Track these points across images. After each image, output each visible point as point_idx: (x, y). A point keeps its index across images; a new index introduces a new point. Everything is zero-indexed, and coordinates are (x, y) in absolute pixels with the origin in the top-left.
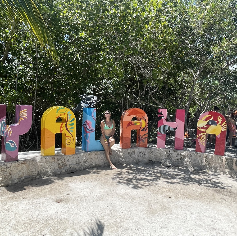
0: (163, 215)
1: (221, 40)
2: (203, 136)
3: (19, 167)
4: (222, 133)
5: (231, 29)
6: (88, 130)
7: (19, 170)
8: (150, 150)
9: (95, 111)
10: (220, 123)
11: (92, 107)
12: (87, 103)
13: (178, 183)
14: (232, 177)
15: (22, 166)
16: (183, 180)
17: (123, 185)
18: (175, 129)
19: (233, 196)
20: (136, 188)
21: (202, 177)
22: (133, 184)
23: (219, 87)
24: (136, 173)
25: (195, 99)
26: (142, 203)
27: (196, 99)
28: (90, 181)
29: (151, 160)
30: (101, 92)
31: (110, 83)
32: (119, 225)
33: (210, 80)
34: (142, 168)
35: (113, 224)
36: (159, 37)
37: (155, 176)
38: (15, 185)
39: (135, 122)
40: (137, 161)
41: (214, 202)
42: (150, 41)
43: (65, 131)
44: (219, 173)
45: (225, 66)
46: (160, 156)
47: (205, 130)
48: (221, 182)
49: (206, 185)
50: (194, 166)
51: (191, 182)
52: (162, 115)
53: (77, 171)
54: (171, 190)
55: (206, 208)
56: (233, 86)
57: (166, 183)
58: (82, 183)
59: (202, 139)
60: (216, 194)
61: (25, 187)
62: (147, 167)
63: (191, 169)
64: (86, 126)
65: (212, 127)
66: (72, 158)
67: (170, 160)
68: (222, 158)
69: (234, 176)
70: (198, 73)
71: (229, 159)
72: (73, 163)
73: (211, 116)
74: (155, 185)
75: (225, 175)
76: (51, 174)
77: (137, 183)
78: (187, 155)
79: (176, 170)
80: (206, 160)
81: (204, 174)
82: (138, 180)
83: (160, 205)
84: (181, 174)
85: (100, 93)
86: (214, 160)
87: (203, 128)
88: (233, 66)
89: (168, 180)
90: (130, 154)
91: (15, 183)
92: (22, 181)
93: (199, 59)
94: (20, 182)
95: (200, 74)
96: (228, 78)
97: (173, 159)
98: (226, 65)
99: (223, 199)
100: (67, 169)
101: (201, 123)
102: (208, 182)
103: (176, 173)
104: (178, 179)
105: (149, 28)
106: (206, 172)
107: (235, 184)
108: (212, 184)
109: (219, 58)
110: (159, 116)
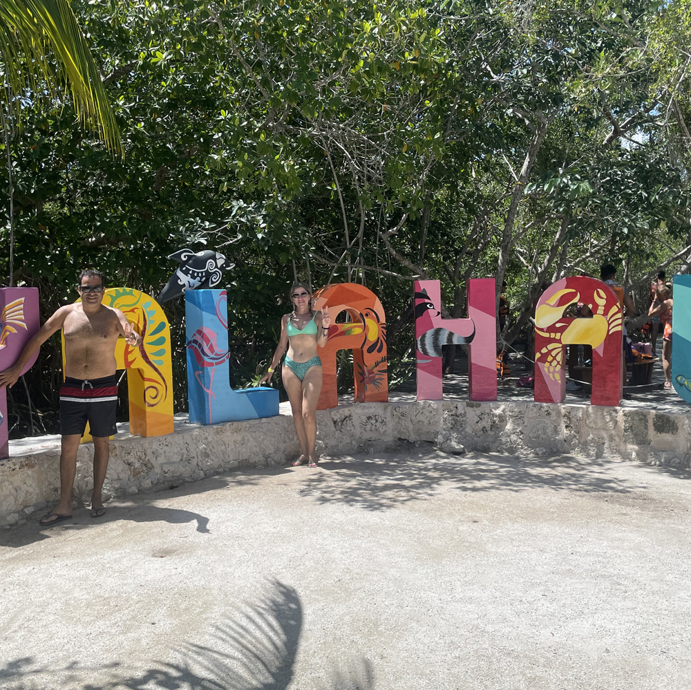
0: (463, 559)
1: (591, 57)
2: (553, 353)
3: (13, 476)
4: (610, 338)
5: (619, 20)
6: (206, 359)
7: (16, 484)
8: (397, 409)
9: (224, 297)
10: (601, 310)
11: (211, 286)
12: (196, 274)
13: (492, 488)
14: (649, 465)
15: (23, 474)
16: (505, 480)
17: (334, 505)
18: (469, 339)
19: (652, 507)
20: (376, 509)
21: (560, 470)
22: (365, 501)
23: (593, 201)
24: (366, 475)
25: (519, 252)
26: (400, 540)
27: (522, 254)
28: (235, 504)
29: (402, 437)
30: (231, 242)
31: (258, 209)
32: (352, 587)
33: (565, 180)
34: (379, 462)
35: (334, 586)
36: (404, 58)
37: (422, 478)
38: (10, 529)
39: (347, 326)
40: (361, 445)
41: (598, 524)
42: (380, 70)
43: (140, 363)
44: (609, 459)
45: (608, 136)
46: (430, 423)
47: (558, 336)
48: (616, 479)
49: (573, 487)
50: (531, 444)
51: (530, 485)
52: (427, 301)
53: (187, 482)
54: (476, 505)
55: (579, 536)
56: (634, 195)
57: (458, 491)
58: (211, 510)
59: (551, 362)
60: (604, 505)
61: (46, 533)
62: (395, 460)
63: (525, 453)
64: (200, 346)
65: (579, 324)
66: (167, 445)
67: (462, 435)
68: (614, 414)
69: (653, 463)
70: (526, 163)
71: (636, 413)
72: (171, 460)
73: (574, 291)
74: (427, 497)
75: (628, 463)
76: (109, 493)
77: (377, 496)
78: (511, 414)
79: (482, 460)
80: (565, 422)
81: (564, 464)
82: (375, 490)
83: (452, 539)
84: (496, 467)
85: (227, 243)
86: (590, 423)
87: (552, 329)
88: (631, 136)
89: (464, 483)
90: (340, 424)
91: (11, 525)
92: (28, 518)
93: (527, 122)
94: (25, 521)
95: (531, 169)
96: (619, 173)
97: (469, 430)
98: (611, 134)
99: (624, 514)
100: (157, 477)
101: (546, 315)
102: (580, 481)
103: (483, 467)
104: (492, 478)
105: (376, 30)
106: (571, 459)
107: (655, 480)
108: (590, 485)
109: (589, 112)
110: (418, 301)
